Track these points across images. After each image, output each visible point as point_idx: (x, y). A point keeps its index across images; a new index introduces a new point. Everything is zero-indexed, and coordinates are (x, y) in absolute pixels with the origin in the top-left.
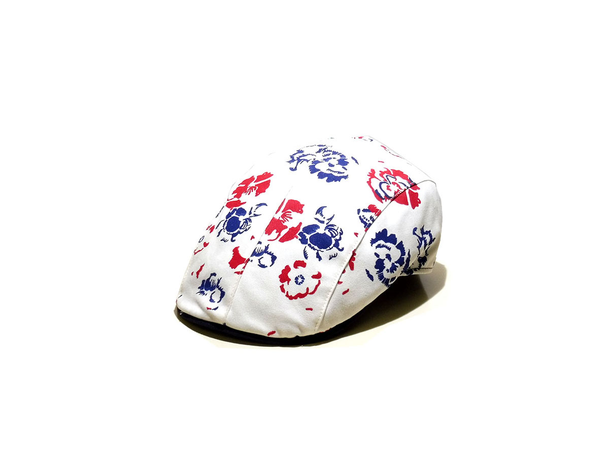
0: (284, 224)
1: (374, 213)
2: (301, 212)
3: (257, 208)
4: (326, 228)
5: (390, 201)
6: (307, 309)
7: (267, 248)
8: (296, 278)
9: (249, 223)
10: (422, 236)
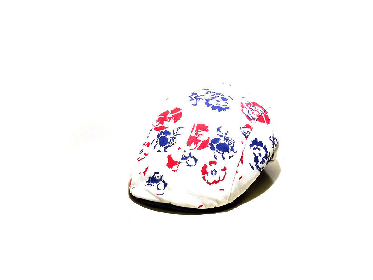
0: (198, 139)
1: (249, 129)
2: (207, 131)
3: (178, 130)
4: (225, 139)
5: (255, 121)
6: (220, 190)
7: (190, 154)
8: (212, 172)
9: (175, 140)
10: (273, 141)
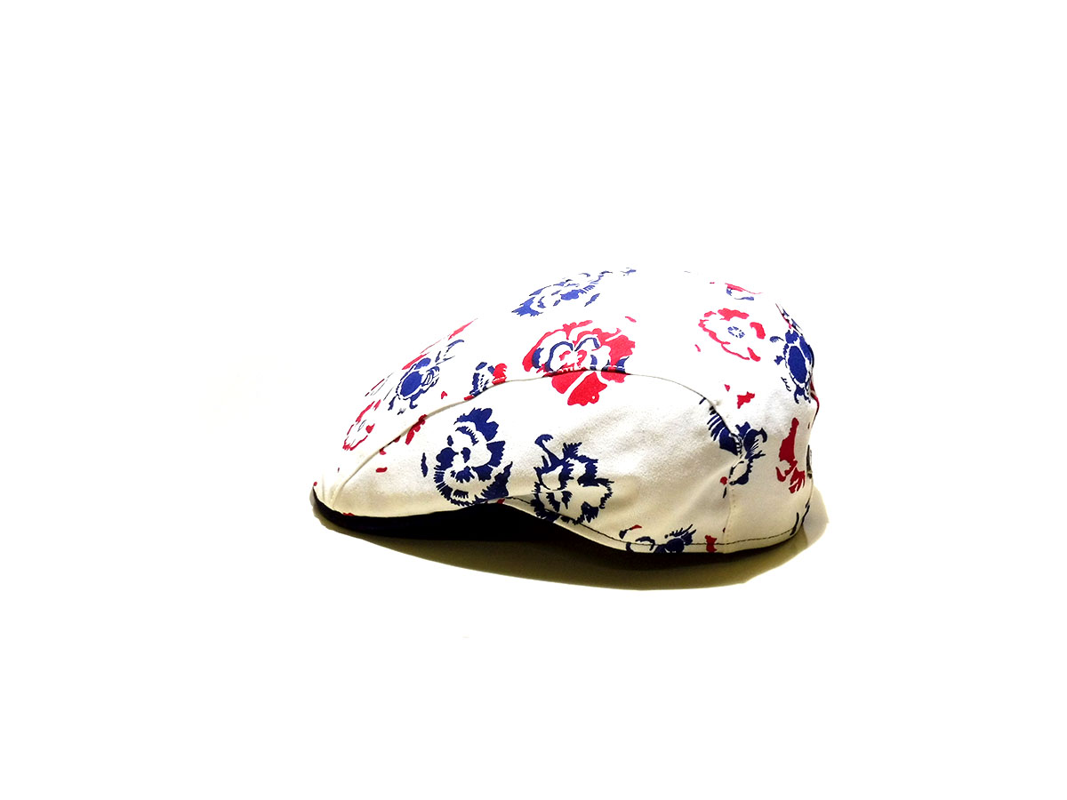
4: (430, 369)
10: (566, 458)
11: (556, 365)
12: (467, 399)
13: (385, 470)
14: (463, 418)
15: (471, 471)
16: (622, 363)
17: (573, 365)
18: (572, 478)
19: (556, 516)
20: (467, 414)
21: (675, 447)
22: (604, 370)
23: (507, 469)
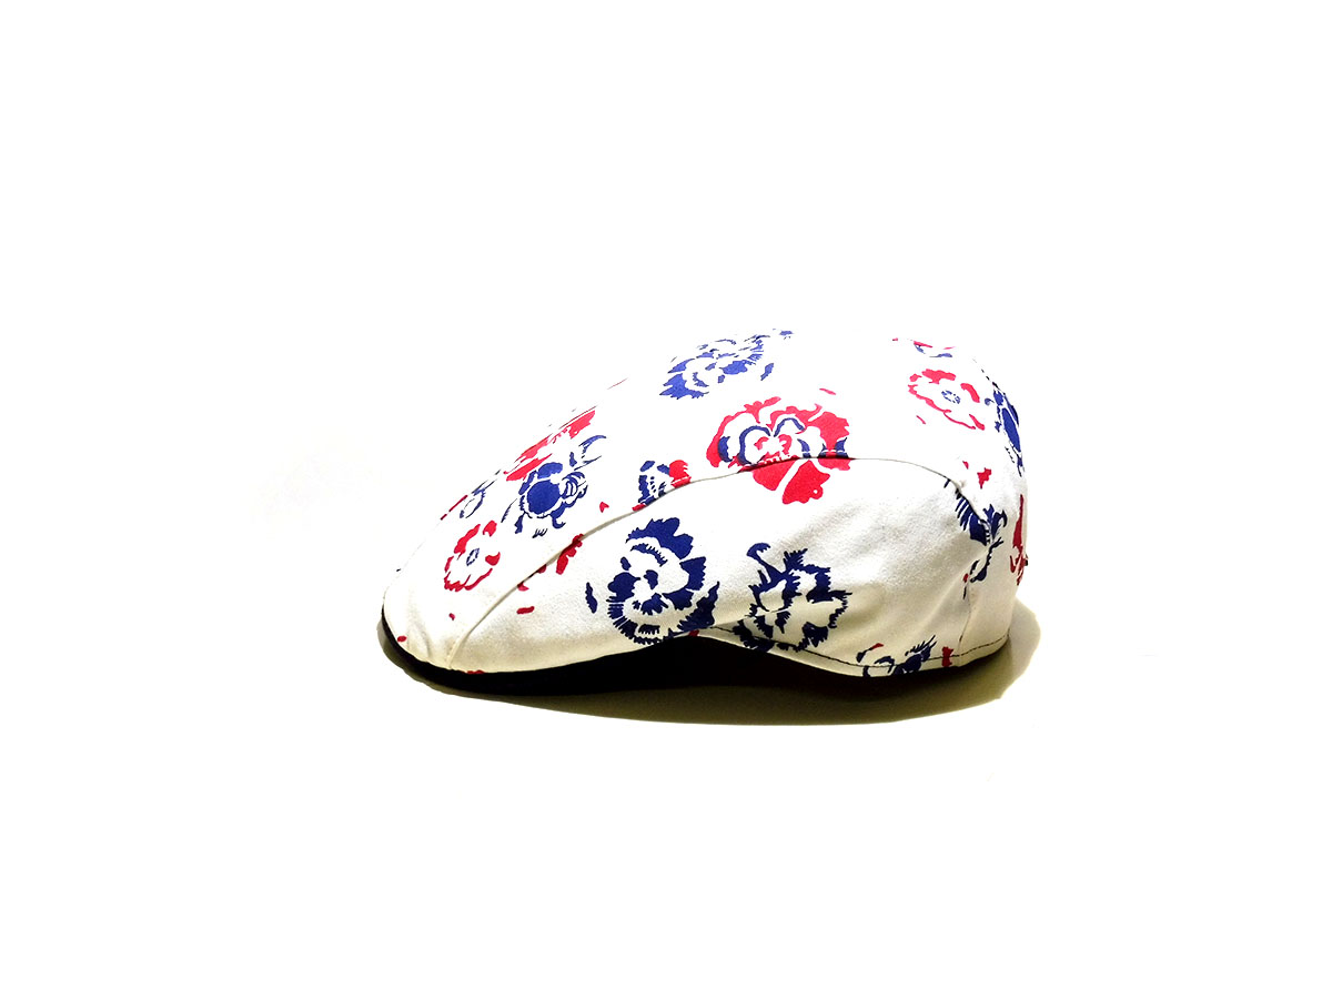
1: (674, 480)
2: (574, 436)
4: (568, 476)
5: (741, 467)
6: (450, 615)
7: (491, 484)
8: (472, 553)
10: (788, 570)
11: (753, 456)
12: (636, 509)
13: (531, 609)
14: (637, 534)
15: (663, 599)
16: (840, 445)
17: (777, 454)
18: (800, 594)
19: (771, 644)
20: (642, 528)
21: (921, 543)
22: (821, 457)
23: (713, 591)
